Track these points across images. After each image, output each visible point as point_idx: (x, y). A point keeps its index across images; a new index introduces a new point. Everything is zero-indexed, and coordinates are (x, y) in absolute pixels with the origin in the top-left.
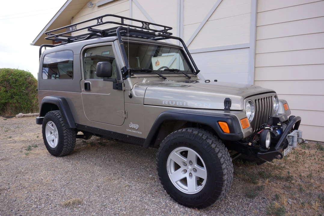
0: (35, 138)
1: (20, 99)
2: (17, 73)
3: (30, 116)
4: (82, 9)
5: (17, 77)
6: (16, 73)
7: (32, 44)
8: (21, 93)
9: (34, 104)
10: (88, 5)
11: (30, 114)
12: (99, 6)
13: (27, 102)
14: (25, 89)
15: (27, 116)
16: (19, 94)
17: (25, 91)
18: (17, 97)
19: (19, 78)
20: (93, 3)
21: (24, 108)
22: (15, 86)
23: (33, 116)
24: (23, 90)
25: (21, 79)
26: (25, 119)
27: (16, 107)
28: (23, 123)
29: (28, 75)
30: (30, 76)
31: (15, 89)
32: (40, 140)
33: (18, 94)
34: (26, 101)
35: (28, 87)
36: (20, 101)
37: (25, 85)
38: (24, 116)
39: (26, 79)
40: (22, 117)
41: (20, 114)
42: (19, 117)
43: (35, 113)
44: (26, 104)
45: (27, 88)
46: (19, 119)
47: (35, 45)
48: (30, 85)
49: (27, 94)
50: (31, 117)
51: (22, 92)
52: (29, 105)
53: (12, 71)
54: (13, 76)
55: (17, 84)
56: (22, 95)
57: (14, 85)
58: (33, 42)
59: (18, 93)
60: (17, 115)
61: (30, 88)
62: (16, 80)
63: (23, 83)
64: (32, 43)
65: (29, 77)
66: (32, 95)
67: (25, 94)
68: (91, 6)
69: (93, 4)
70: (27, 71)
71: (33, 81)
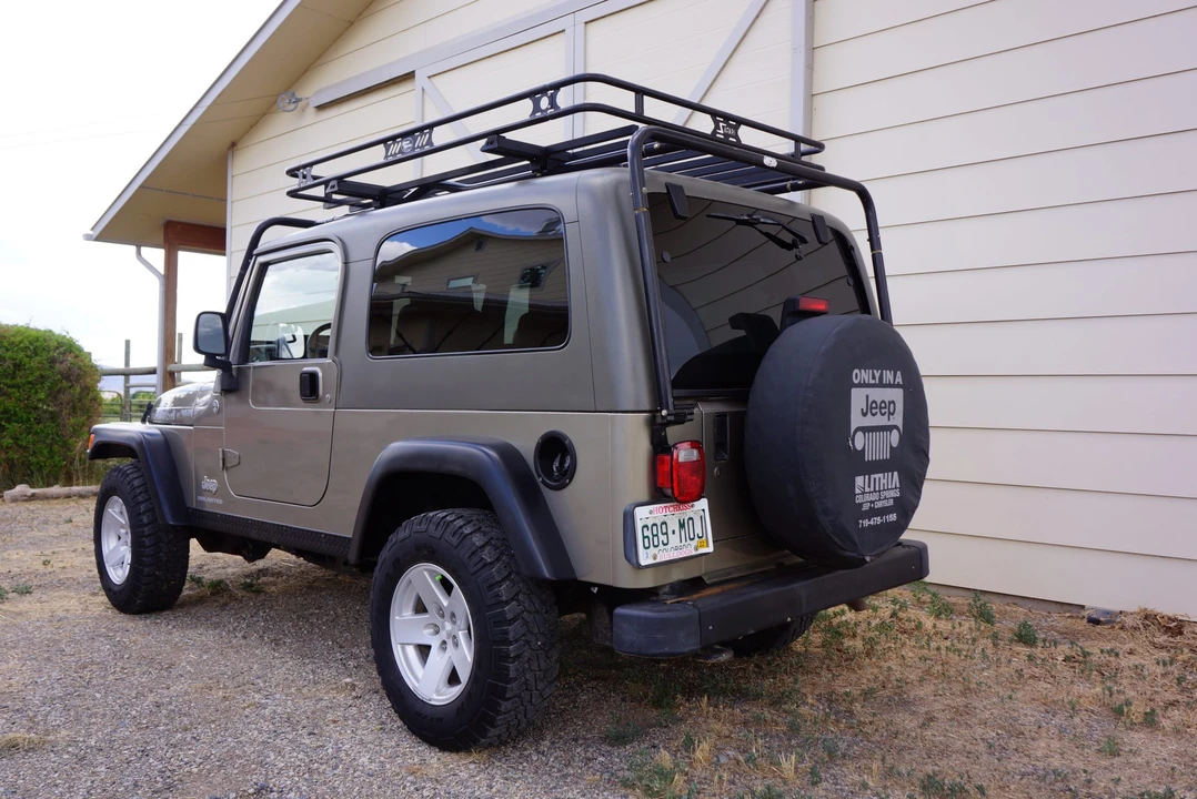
0: (38, 565)
1: (29, 433)
2: (21, 342)
3: (57, 497)
4: (265, 114)
5: (22, 355)
6: (18, 339)
7: (88, 237)
8: (30, 413)
9: (75, 455)
10: (283, 102)
11: (56, 489)
12: (321, 108)
13: (51, 446)
14: (47, 397)
15: (46, 498)
16: (25, 416)
17: (48, 406)
18: (14, 427)
19: (27, 360)
20: (298, 96)
21: (40, 469)
22: (13, 387)
23: (68, 496)
24: (39, 400)
25: (34, 363)
26: (32, 506)
27: (11, 464)
28: (19, 518)
29: (62, 349)
30: (71, 352)
31: (9, 396)
32: (50, 573)
33: (22, 417)
34: (48, 441)
35: (59, 392)
36: (24, 443)
37: (47, 384)
38: (33, 495)
39: (53, 361)
40: (26, 501)
41: (21, 489)
42: (15, 500)
43: (78, 485)
44: (45, 451)
45: (54, 395)
46: (14, 504)
47: (98, 239)
48: (65, 383)
49: (53, 417)
50: (60, 501)
51: (36, 408)
52: (57, 459)
53: (6, 331)
54: (7, 350)
55: (19, 380)
56: (35, 419)
57: (8, 381)
58: (92, 229)
59: (20, 414)
60: (8, 494)
61: (64, 397)
62: (18, 366)
63: (42, 376)
64: (91, 232)
65: (64, 354)
66: (72, 421)
67: (47, 416)
68: (292, 106)
69: (298, 101)
70: (64, 334)
71: (80, 368)
